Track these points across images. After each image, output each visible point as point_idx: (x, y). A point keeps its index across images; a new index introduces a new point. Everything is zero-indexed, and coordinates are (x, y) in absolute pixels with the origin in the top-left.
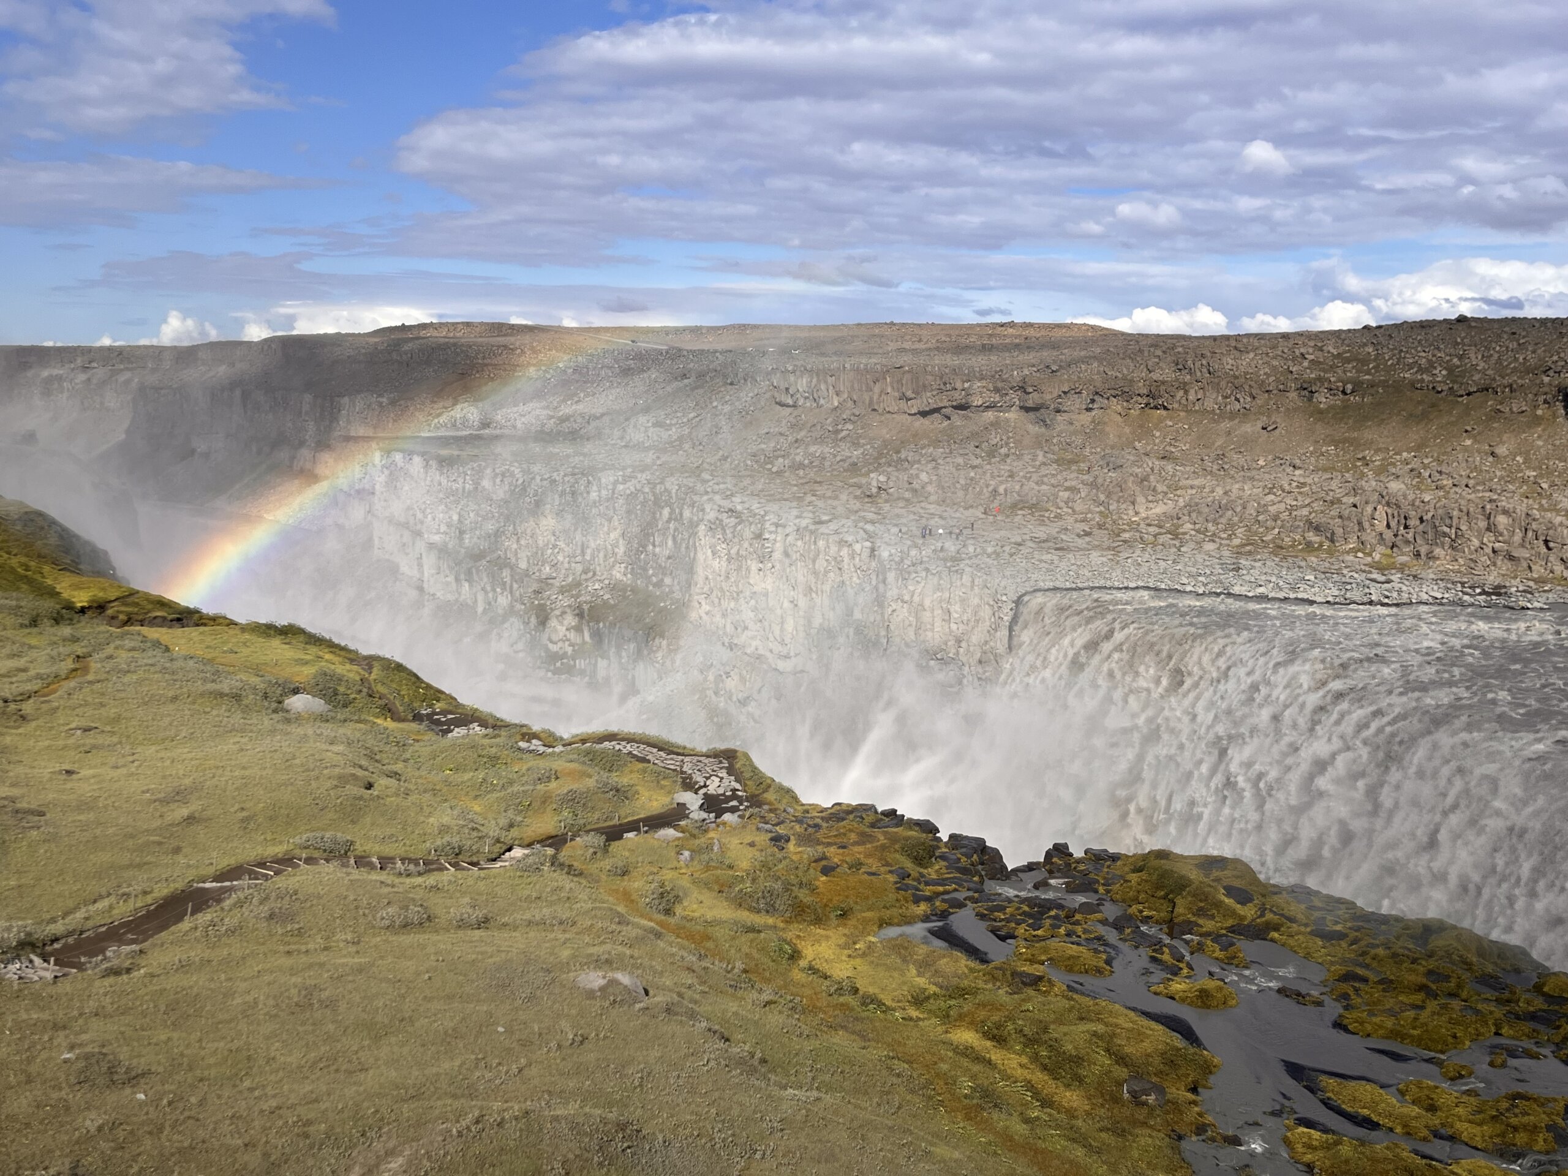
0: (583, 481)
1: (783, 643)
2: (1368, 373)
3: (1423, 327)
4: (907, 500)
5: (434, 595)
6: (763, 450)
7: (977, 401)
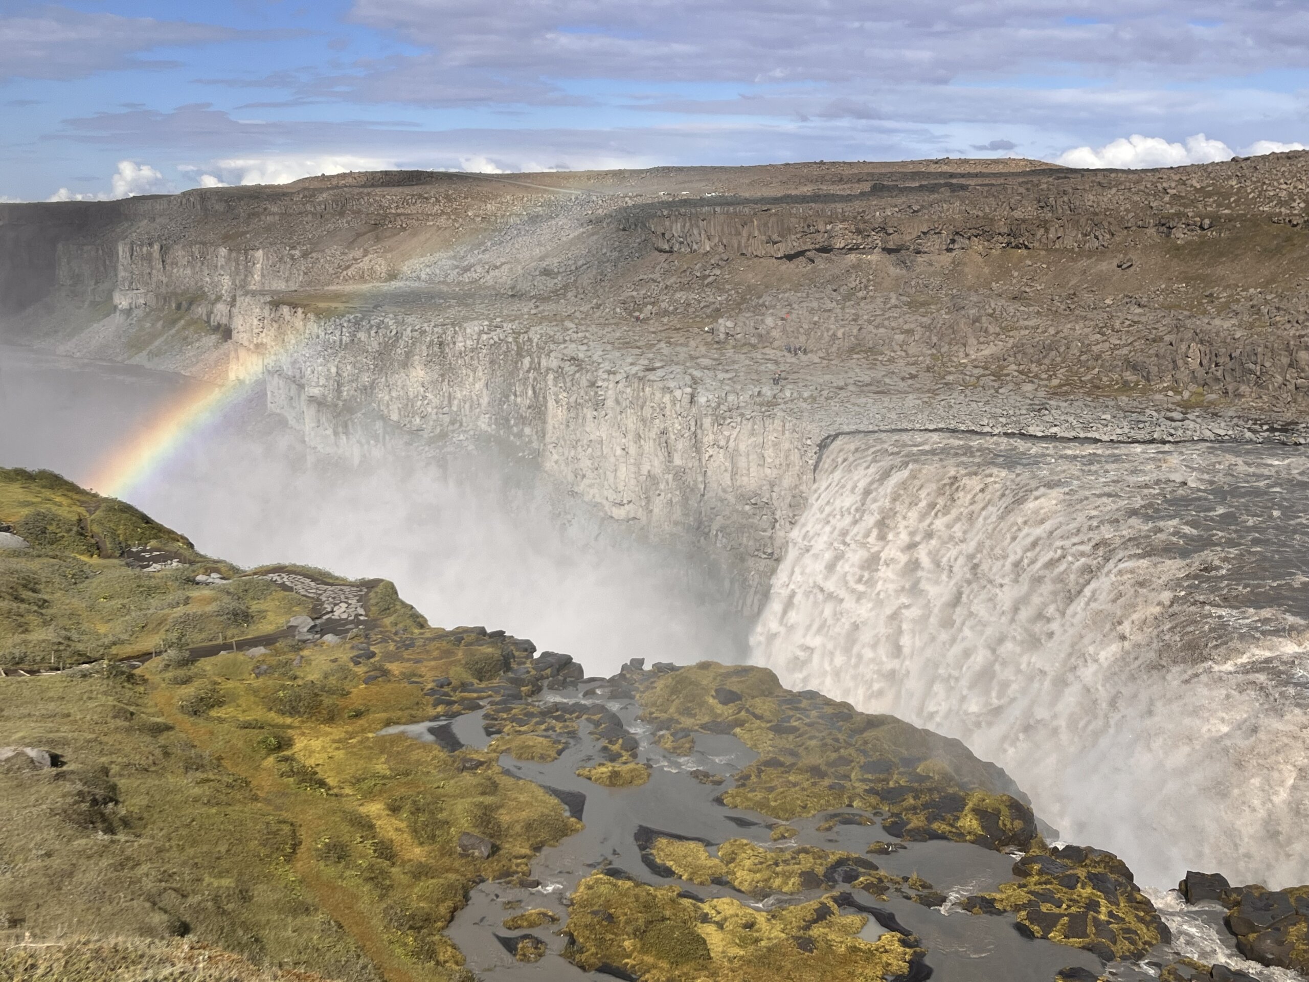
0: (450, 332)
1: (616, 491)
2: (1228, 207)
3: (1289, 158)
4: (754, 346)
5: (315, 448)
6: (633, 297)
7: (839, 244)
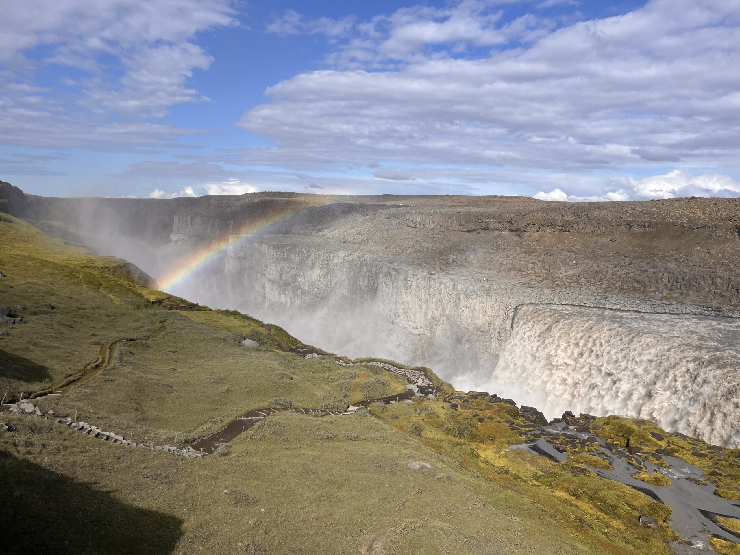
0: (332, 256)
1: (415, 322)
2: (654, 219)
3: (677, 201)
4: (465, 266)
5: (270, 299)
6: (403, 244)
7: (492, 227)
